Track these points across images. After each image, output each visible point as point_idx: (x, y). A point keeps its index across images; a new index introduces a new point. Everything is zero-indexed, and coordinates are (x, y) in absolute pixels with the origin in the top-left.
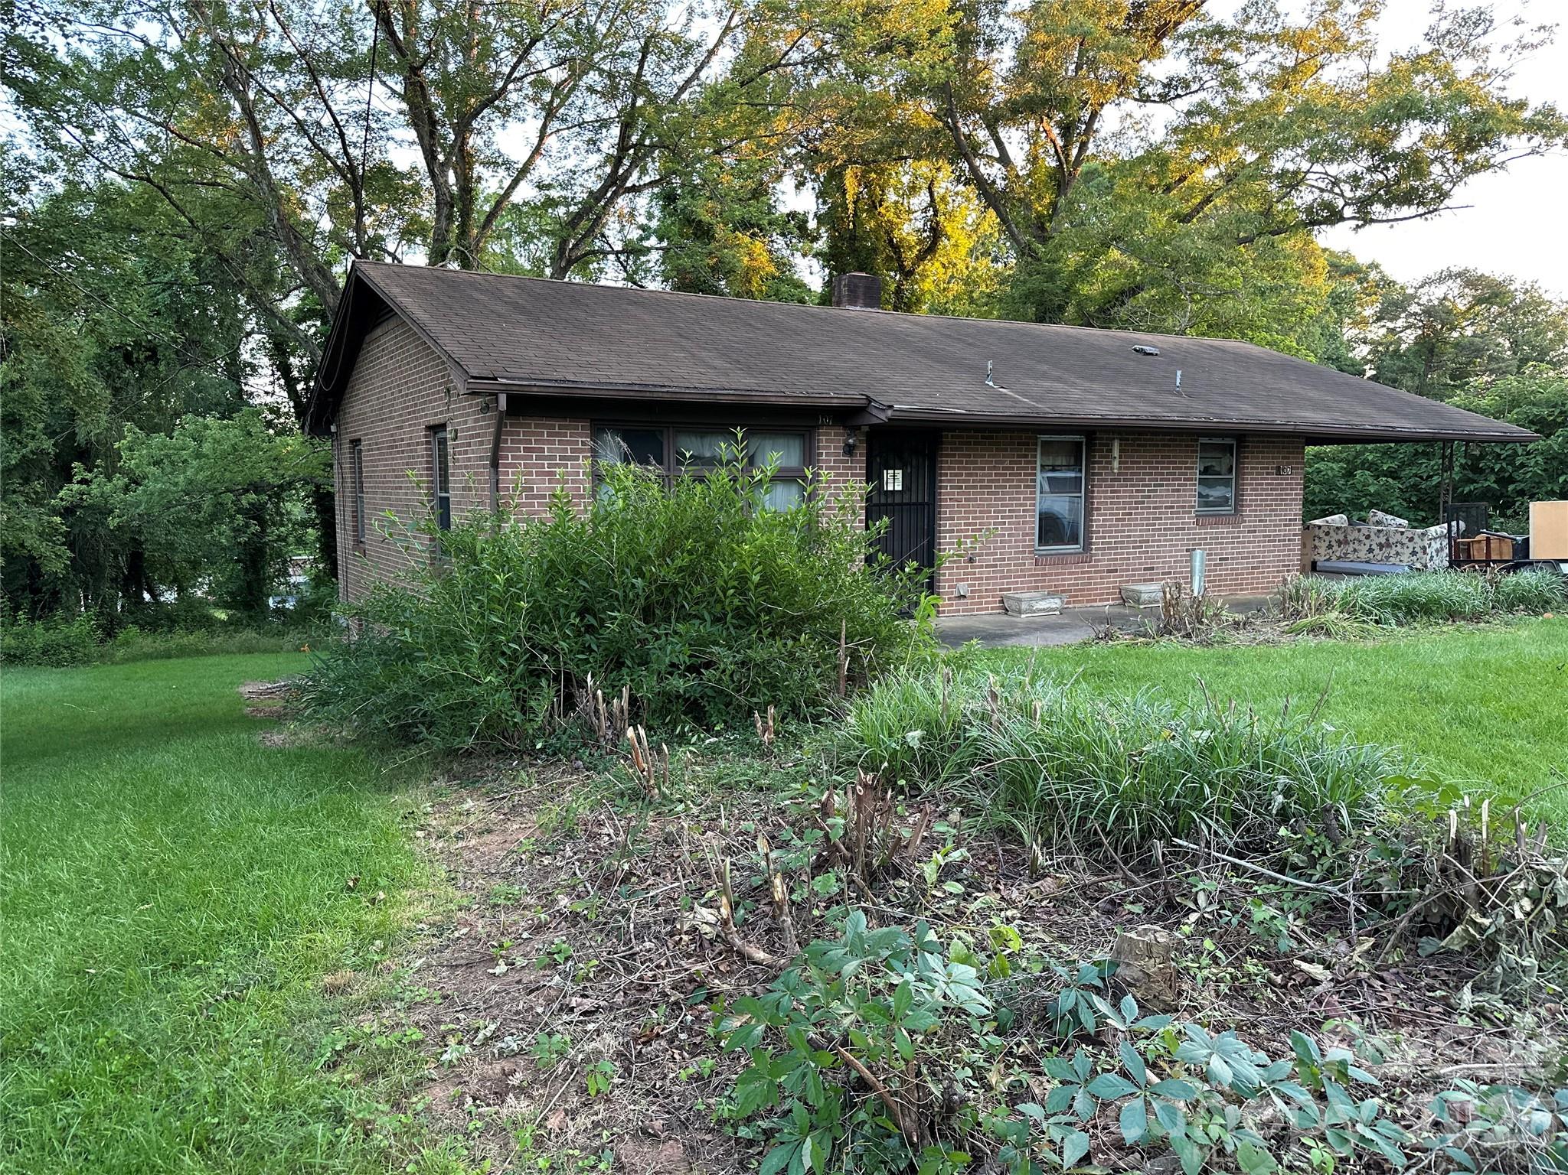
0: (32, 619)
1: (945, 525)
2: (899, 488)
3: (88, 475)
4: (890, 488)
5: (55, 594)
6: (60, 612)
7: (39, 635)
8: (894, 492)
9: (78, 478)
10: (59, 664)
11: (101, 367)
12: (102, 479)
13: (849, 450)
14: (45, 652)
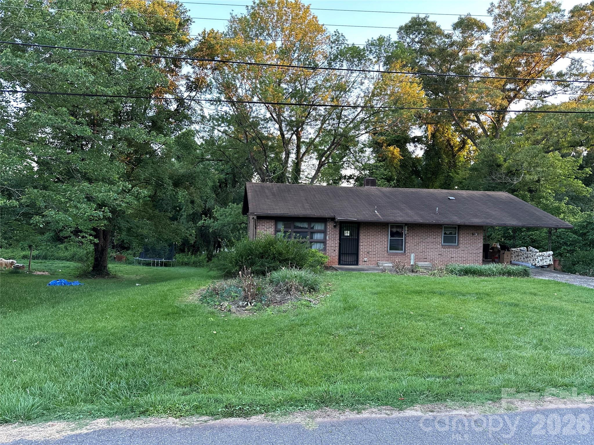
0: (192, 254)
1: (361, 244)
2: (348, 235)
3: (206, 218)
4: (346, 235)
5: (198, 248)
6: (198, 253)
7: (193, 258)
8: (347, 236)
9: (203, 219)
10: (196, 267)
11: (213, 188)
12: (209, 219)
13: (335, 226)
14: (194, 263)
